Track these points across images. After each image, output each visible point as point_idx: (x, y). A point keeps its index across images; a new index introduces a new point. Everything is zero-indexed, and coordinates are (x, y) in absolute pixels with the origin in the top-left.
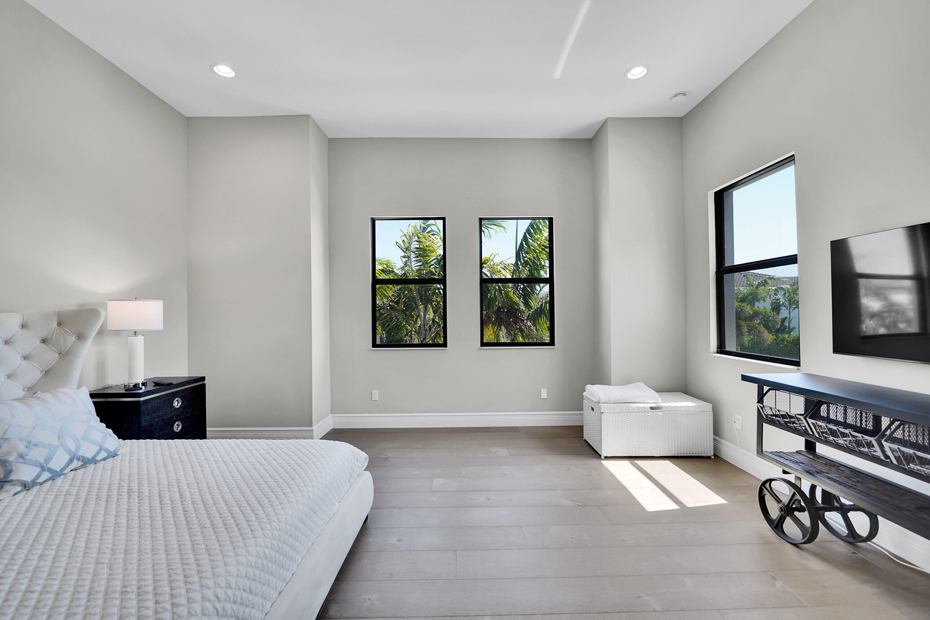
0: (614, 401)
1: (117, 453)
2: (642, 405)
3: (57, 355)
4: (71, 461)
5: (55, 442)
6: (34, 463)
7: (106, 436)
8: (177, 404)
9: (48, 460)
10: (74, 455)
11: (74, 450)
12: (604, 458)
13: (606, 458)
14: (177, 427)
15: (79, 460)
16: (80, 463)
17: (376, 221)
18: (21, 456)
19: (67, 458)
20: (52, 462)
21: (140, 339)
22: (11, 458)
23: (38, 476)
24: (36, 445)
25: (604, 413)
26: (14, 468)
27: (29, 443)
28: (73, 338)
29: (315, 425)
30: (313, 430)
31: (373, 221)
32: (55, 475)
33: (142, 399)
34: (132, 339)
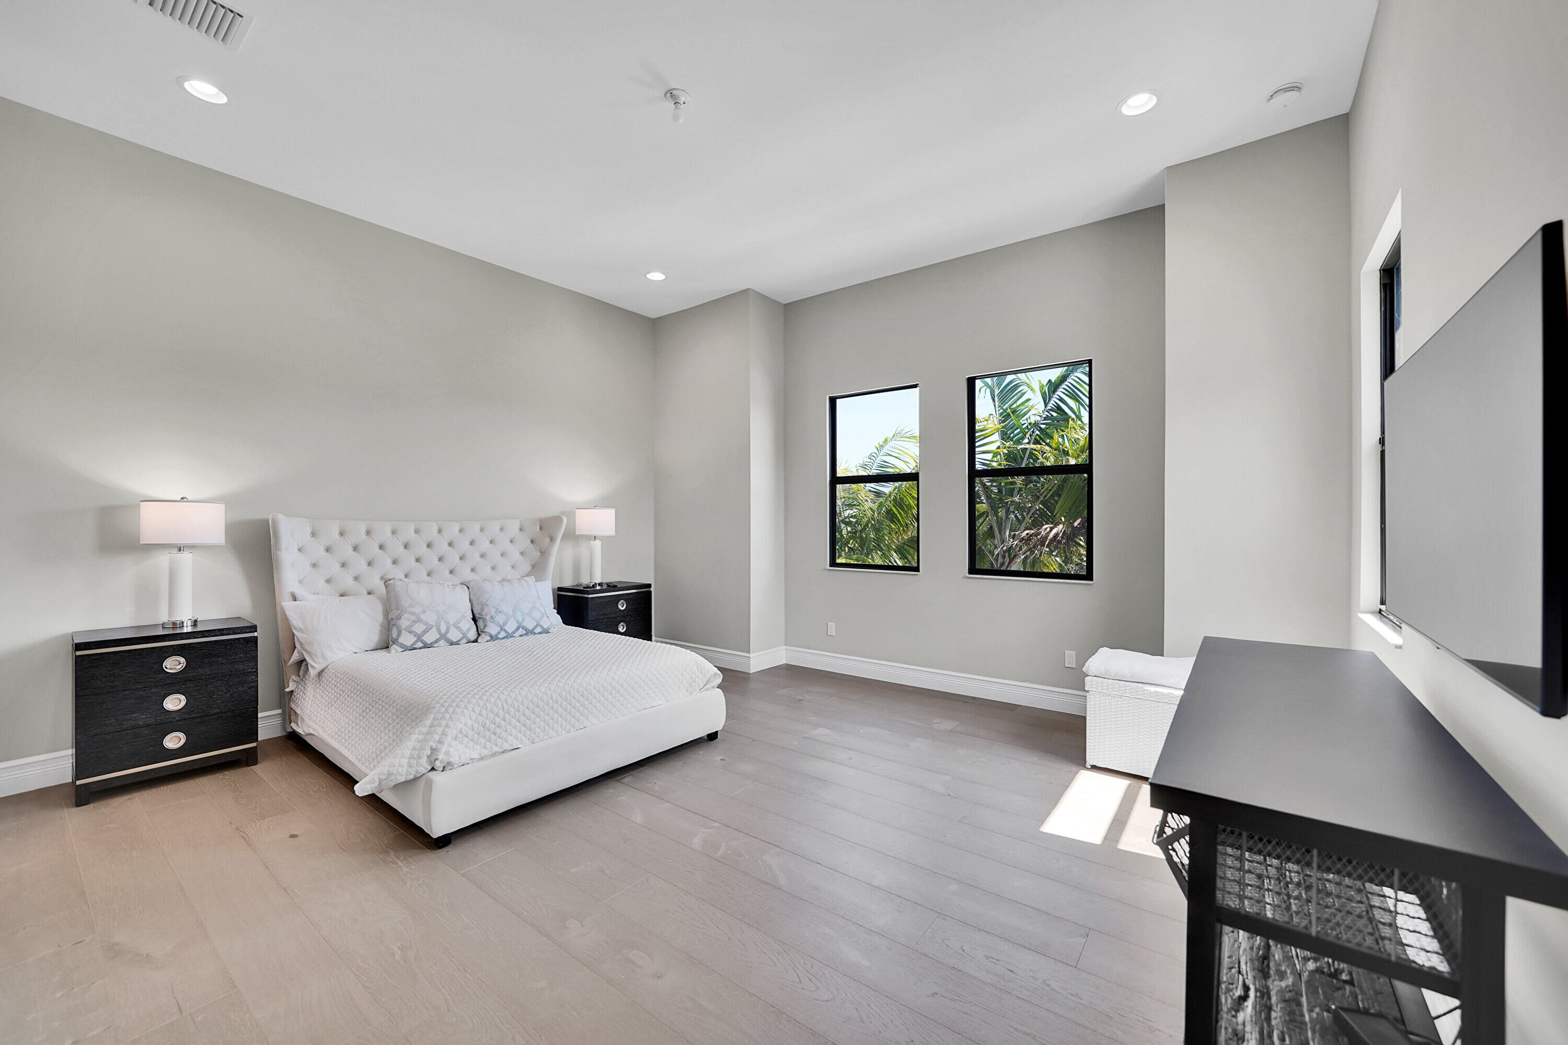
0: (1115, 676)
1: (549, 631)
2: (1165, 691)
3: (539, 553)
4: (518, 628)
5: (511, 613)
6: (497, 624)
7: (543, 616)
8: (622, 606)
9: (505, 624)
10: (520, 625)
11: (520, 621)
12: (1090, 767)
13: (1094, 767)
14: (622, 628)
15: (523, 629)
16: (524, 632)
17: (837, 400)
18: (492, 617)
19: (516, 625)
20: (507, 625)
21: (598, 543)
22: (488, 618)
23: (499, 633)
24: (500, 612)
25: (1091, 693)
26: (488, 624)
27: (497, 610)
28: (548, 540)
29: (753, 652)
30: (749, 657)
31: (833, 401)
32: (509, 636)
33: (590, 596)
34: (592, 542)
